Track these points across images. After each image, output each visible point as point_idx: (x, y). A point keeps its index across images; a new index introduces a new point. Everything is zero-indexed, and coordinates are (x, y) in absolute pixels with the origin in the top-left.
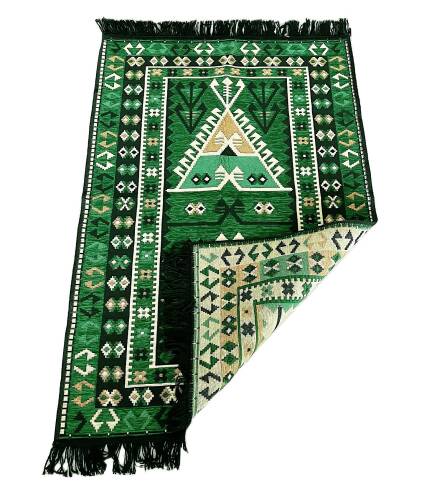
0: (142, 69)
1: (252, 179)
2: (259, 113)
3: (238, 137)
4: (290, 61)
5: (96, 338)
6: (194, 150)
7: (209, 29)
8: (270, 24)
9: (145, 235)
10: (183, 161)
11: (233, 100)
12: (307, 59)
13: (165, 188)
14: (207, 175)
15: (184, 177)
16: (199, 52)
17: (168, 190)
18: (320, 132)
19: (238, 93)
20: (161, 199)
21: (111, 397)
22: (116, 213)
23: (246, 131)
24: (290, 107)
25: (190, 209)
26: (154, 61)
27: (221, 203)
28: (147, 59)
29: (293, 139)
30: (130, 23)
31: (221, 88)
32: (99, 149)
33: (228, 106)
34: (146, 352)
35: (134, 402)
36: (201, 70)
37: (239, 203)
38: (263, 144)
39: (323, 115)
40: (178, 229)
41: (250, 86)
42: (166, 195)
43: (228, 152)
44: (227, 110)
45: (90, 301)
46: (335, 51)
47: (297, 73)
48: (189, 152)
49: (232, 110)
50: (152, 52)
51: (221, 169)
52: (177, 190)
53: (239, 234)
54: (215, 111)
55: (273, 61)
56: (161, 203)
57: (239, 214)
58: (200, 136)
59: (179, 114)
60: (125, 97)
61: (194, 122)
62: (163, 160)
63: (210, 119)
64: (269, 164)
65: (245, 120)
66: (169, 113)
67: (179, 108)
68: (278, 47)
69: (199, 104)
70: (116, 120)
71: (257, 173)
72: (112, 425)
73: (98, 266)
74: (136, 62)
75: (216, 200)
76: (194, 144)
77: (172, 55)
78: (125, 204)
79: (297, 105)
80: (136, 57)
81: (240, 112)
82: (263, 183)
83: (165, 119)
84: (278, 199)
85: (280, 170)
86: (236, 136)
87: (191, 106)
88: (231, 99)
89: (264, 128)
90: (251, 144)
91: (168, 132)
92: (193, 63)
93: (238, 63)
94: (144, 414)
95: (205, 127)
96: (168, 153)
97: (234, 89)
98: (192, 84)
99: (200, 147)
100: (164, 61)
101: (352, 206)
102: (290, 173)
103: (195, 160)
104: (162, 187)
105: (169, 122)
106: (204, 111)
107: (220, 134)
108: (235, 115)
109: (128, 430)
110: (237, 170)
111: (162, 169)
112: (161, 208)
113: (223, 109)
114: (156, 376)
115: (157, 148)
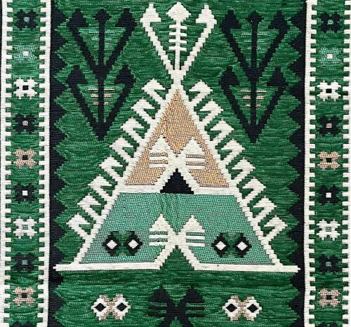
2: (242, 92)
3: (199, 151)
6: (109, 178)
10: (87, 203)
11: (188, 63)
13: (53, 262)
14: (133, 236)
15: (89, 239)
17: (59, 268)
19: (201, 41)
20: (45, 287)
23: (213, 135)
24: (308, 78)
25: (100, 307)
27: (160, 296)
29: (308, 156)
31: (165, 30)
33: (178, 75)
37: (194, 296)
38: (247, 167)
41: (227, 23)
42: (55, 279)
43: (176, 185)
44: (177, 86)
48: (98, 183)
49: (187, 83)
51: (161, 224)
52: (75, 266)
54: (152, 87)
56: (45, 296)
57: (193, 321)
58: (120, 145)
59: (76, 93)
61: (107, 110)
62: (46, 201)
63: (141, 106)
64: (256, 212)
65: (214, 108)
66: (56, 89)
67: (77, 78)
69: (116, 69)
71: (231, 233)
75: (150, 290)
76: (108, 164)
79: (323, 73)
81: (202, 88)
82: (242, 254)
83: (46, 105)
84: (271, 289)
85: (278, 225)
86: (193, 147)
87: (101, 72)
88: (184, 55)
89: (248, 128)
90: (222, 165)
91: (56, 136)
95: (130, 126)
96: (56, 184)
97: (193, 30)
98: (102, 16)
99: (120, 172)
102: (297, 233)
103: (111, 200)
104: (46, 259)
105: (56, 112)
106: (129, 84)
107: (161, 145)
108: (192, 96)
110: (192, 224)
111: (46, 220)
112: (45, 305)
113: (167, 82)
115: (35, 172)
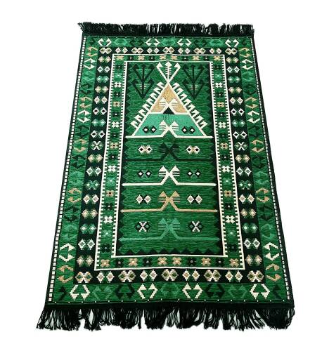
0: (110, 55)
1: (185, 130)
2: (191, 86)
3: (176, 102)
4: (212, 51)
5: (75, 236)
6: (145, 110)
7: (156, 29)
8: (198, 26)
9: (110, 167)
10: (137, 117)
11: (172, 78)
12: (224, 49)
13: (125, 135)
14: (153, 127)
15: (138, 128)
16: (149, 44)
17: (127, 137)
18: (232, 99)
19: (176, 72)
20: (122, 142)
21: (84, 277)
22: (90, 152)
23: (181, 98)
24: (212, 82)
25: (141, 150)
26: (118, 50)
27: (163, 146)
28: (113, 49)
29: (213, 103)
30: (102, 25)
31: (164, 69)
32: (79, 109)
33: (168, 81)
34: (109, 246)
35: (100, 280)
36: (150, 57)
37: (175, 146)
38: (192, 107)
39: (235, 88)
40: (133, 163)
41: (184, 67)
42: (125, 140)
43: (168, 111)
44: (168, 84)
45: (71, 211)
46: (243, 44)
47: (217, 59)
48: (141, 112)
49: (171, 83)
50: (117, 44)
51: (163, 123)
52: (133, 136)
53: (175, 167)
54: (160, 84)
55: (200, 51)
56: (122, 146)
57: (175, 154)
58: (149, 100)
59: (135, 86)
60: (98, 74)
61: (145, 91)
62: (123, 117)
63: (156, 89)
64: (196, 120)
65: (181, 90)
66: (128, 85)
67: (135, 82)
68: (203, 41)
69: (148, 79)
70: (91, 89)
71: (188, 126)
72: (84, 296)
73: (77, 187)
74: (106, 51)
75: (160, 144)
76: (145, 106)
77: (131, 46)
78: (96, 145)
79: (216, 80)
80: (106, 48)
81: (177, 85)
82: (192, 133)
83: (125, 89)
84: (203, 143)
85: (205, 124)
86: (174, 101)
87: (143, 81)
88: (170, 76)
89: (193, 95)
90: (184, 106)
91: (127, 98)
92: (145, 52)
93: (176, 52)
94: (107, 289)
95: (152, 95)
96: (126, 112)
97: (173, 69)
98: (144, 66)
99: (149, 108)
100: (125, 50)
101: (255, 149)
102: (211, 126)
103: (145, 117)
104: (122, 134)
105: (127, 91)
106: (153, 84)
107: (163, 100)
108: (173, 87)
109: (96, 300)
110: (174, 124)
111: (123, 122)
112: (121, 149)
113: (165, 83)
114: (117, 263)
115: (120, 108)
